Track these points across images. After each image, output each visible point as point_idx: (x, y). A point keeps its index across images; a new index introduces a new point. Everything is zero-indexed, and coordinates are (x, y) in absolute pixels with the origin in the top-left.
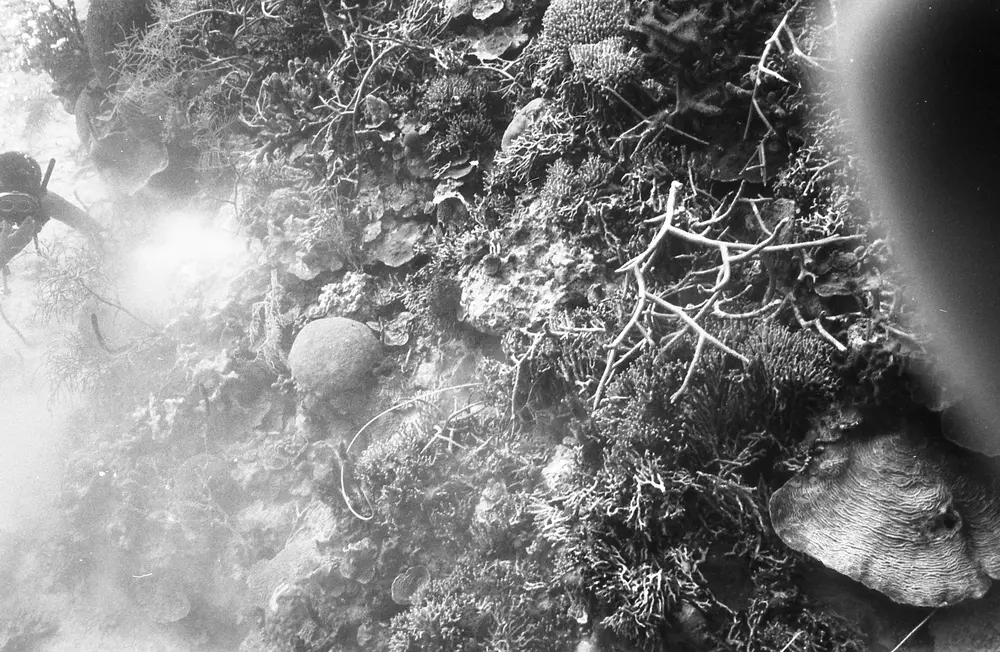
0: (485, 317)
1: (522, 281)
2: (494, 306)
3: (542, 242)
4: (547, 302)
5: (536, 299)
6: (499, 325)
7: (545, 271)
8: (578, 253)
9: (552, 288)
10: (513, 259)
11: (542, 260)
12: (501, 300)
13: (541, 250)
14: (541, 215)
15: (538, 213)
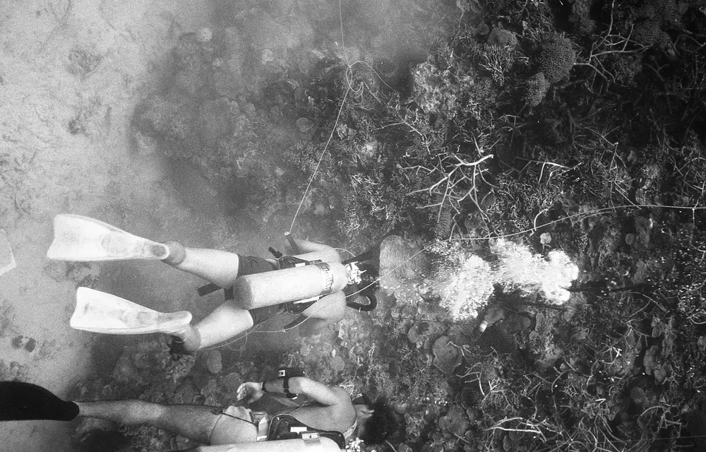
3: (454, 91)
9: (436, 105)
11: (447, 94)
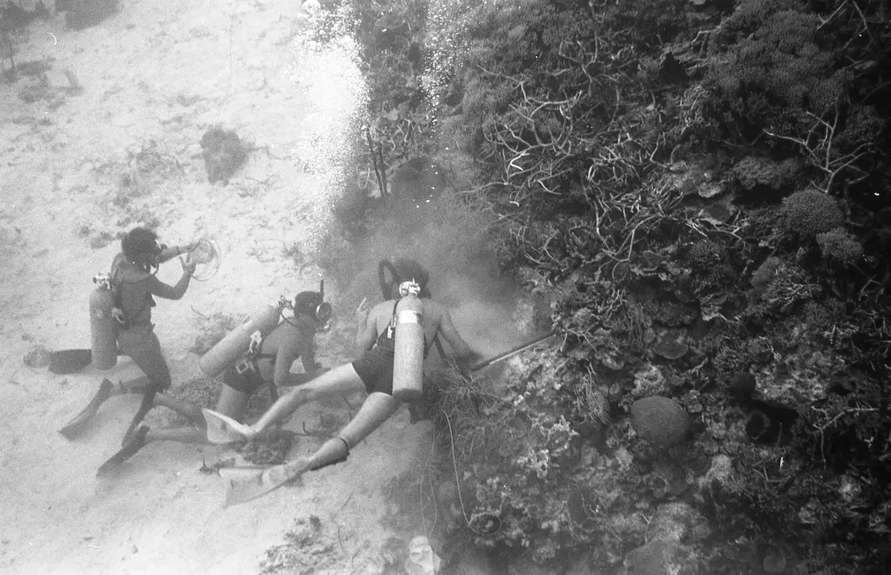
0: (780, 398)
1: (801, 376)
2: (785, 393)
4: (818, 388)
5: (811, 387)
6: (790, 403)
7: (812, 369)
8: (833, 359)
9: (819, 380)
10: (792, 363)
11: (809, 362)
12: (790, 389)
13: (808, 356)
14: (805, 335)
15: (802, 334)
